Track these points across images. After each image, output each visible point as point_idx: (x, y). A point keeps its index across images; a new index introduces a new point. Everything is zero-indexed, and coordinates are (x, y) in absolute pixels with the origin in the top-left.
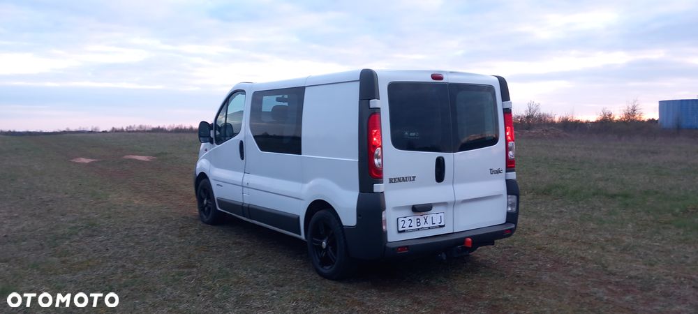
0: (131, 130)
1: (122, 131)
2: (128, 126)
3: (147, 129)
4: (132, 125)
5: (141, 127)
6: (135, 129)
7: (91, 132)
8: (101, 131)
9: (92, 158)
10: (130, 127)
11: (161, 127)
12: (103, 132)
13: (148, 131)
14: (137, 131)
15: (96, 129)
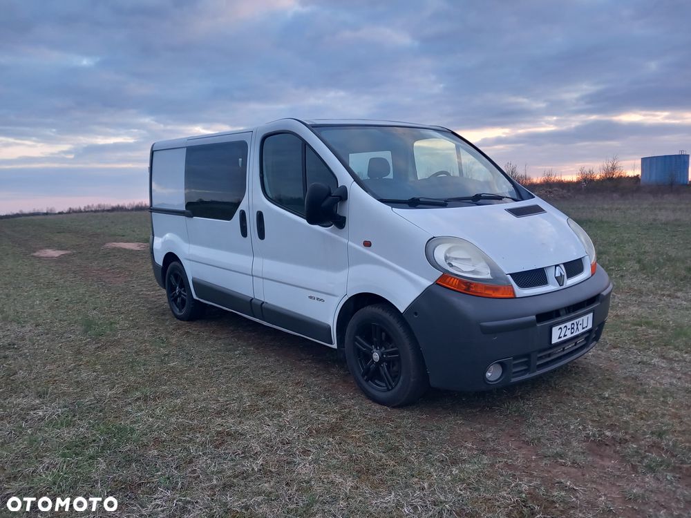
0: (90, 209)
1: (80, 211)
2: (86, 206)
3: (106, 209)
4: (90, 205)
5: (99, 206)
6: (93, 209)
7: (47, 214)
8: (57, 212)
9: (62, 249)
10: (88, 207)
11: (120, 205)
12: (60, 213)
13: (108, 211)
14: (96, 211)
15: (51, 210)
